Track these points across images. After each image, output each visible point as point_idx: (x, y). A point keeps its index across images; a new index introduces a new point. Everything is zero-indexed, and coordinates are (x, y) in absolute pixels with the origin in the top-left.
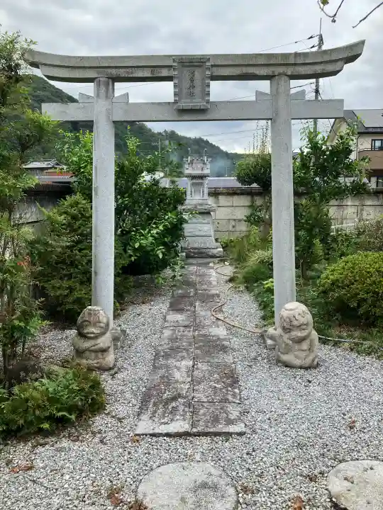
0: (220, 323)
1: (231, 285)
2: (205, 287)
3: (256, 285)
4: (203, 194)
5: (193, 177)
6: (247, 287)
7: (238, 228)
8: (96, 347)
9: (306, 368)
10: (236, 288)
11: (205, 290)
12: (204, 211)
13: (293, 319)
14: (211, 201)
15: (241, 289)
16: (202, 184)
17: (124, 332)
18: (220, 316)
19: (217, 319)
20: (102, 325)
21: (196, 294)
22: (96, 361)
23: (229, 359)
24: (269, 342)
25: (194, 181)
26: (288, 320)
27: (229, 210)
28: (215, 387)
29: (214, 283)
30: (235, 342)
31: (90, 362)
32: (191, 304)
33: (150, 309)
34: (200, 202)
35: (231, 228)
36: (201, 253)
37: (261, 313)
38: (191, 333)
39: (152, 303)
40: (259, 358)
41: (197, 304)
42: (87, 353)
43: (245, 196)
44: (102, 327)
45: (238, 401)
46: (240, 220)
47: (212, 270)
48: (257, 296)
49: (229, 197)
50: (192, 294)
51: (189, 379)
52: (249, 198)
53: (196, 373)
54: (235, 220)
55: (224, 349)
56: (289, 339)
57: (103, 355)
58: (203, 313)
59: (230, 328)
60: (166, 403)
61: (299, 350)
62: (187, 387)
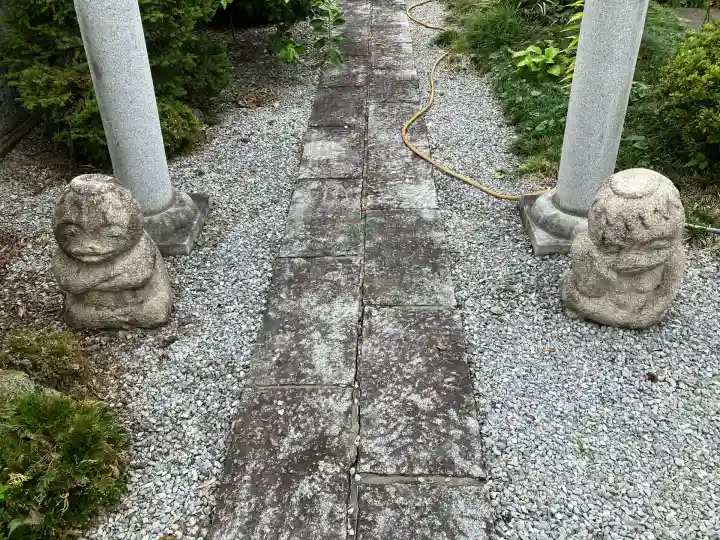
0: (421, 167)
1: (442, 52)
2: (388, 59)
3: (494, 56)
6: (475, 60)
8: (112, 283)
9: (639, 330)
10: (452, 61)
11: (388, 68)
13: (636, 225)
15: (464, 66)
17: (200, 199)
18: (421, 146)
19: (416, 155)
20: (116, 230)
21: (368, 80)
22: (119, 311)
23: (446, 293)
24: (541, 238)
26: (620, 224)
28: (416, 408)
29: (408, 48)
30: (458, 232)
31: (107, 313)
32: (360, 110)
33: (271, 123)
37: (509, 136)
38: (356, 203)
39: (277, 105)
40: (519, 287)
41: (372, 108)
42: (95, 296)
44: (117, 237)
45: (477, 471)
47: (401, 14)
48: (499, 88)
50: (360, 80)
51: (349, 375)
53: (366, 347)
55: (434, 257)
56: (612, 267)
57: (134, 296)
58: (383, 137)
59: (444, 182)
60: (287, 483)
61: (630, 290)
62: (343, 407)
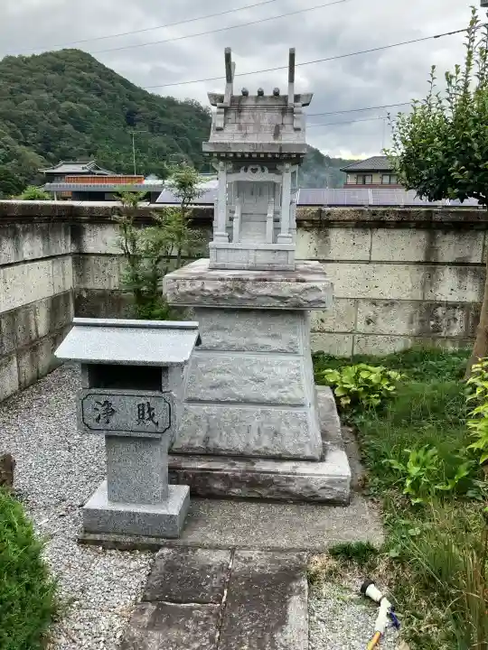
4: (277, 229)
5: (240, 161)
7: (382, 326)
12: (276, 304)
14: (302, 246)
16: (274, 188)
25: (246, 176)
27: (357, 270)
34: (263, 259)
35: (361, 327)
36: (254, 482)
43: (406, 231)
46: (390, 304)
49: (358, 232)
52: (422, 237)
54: (374, 302)
